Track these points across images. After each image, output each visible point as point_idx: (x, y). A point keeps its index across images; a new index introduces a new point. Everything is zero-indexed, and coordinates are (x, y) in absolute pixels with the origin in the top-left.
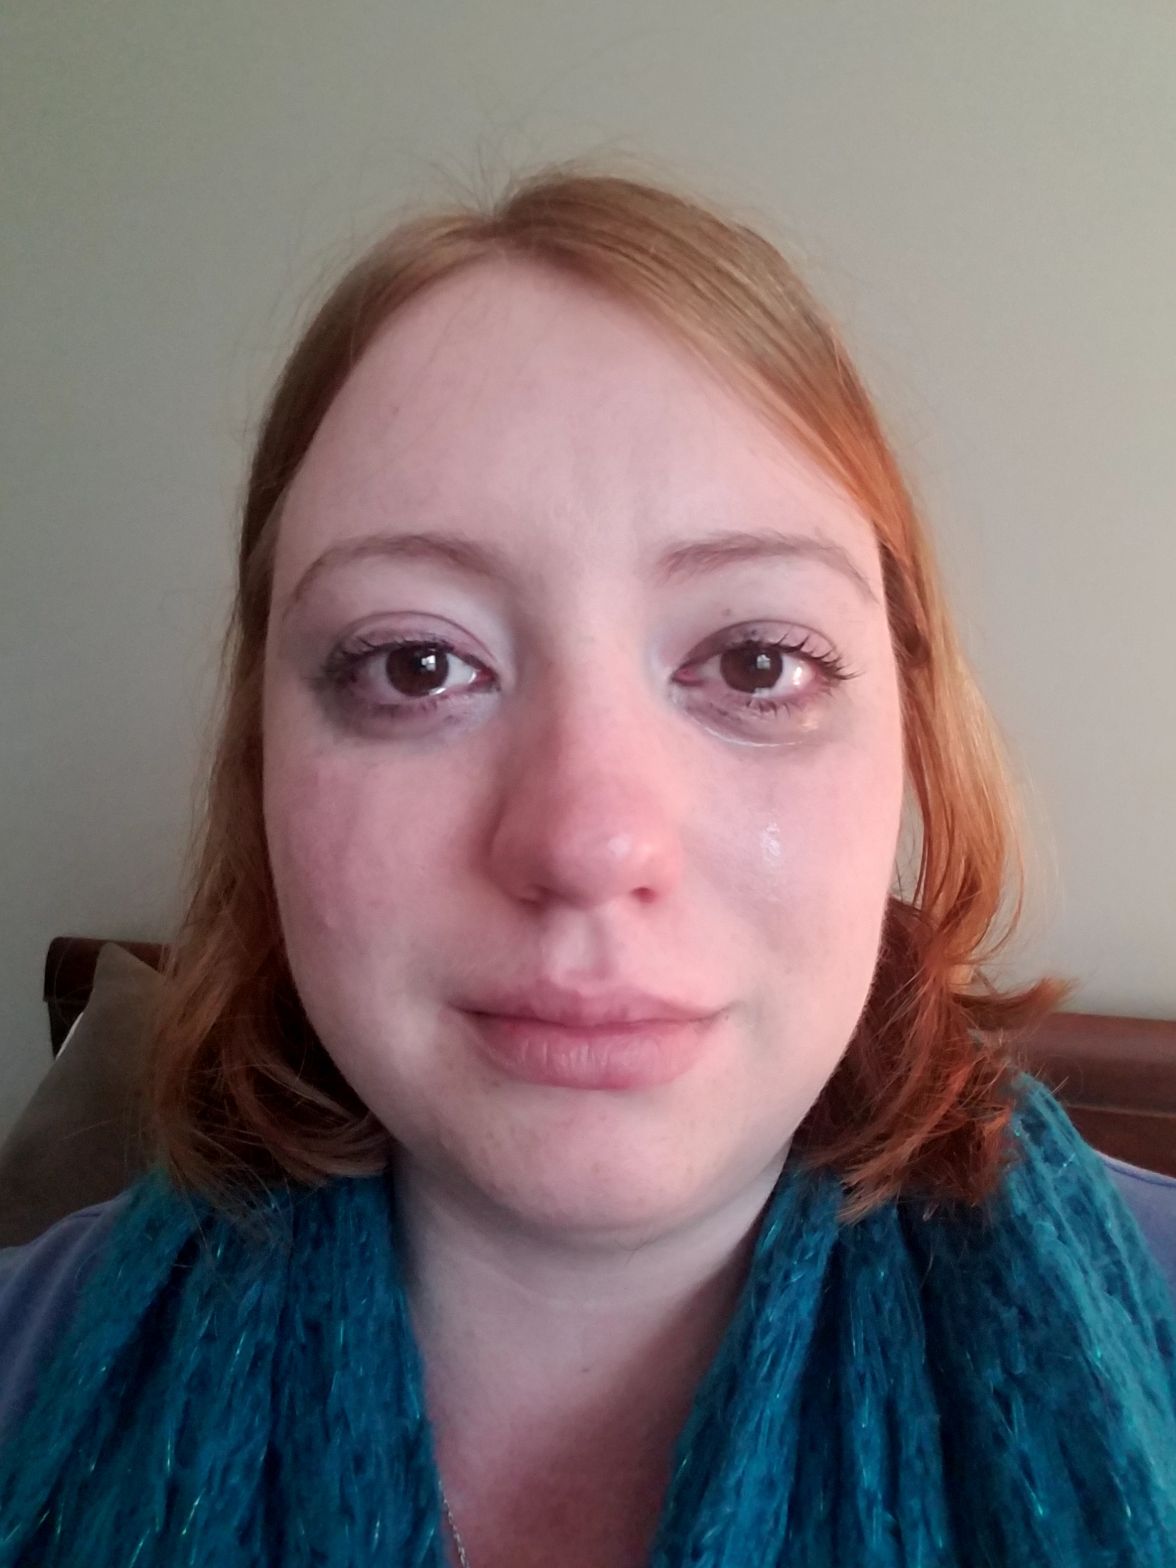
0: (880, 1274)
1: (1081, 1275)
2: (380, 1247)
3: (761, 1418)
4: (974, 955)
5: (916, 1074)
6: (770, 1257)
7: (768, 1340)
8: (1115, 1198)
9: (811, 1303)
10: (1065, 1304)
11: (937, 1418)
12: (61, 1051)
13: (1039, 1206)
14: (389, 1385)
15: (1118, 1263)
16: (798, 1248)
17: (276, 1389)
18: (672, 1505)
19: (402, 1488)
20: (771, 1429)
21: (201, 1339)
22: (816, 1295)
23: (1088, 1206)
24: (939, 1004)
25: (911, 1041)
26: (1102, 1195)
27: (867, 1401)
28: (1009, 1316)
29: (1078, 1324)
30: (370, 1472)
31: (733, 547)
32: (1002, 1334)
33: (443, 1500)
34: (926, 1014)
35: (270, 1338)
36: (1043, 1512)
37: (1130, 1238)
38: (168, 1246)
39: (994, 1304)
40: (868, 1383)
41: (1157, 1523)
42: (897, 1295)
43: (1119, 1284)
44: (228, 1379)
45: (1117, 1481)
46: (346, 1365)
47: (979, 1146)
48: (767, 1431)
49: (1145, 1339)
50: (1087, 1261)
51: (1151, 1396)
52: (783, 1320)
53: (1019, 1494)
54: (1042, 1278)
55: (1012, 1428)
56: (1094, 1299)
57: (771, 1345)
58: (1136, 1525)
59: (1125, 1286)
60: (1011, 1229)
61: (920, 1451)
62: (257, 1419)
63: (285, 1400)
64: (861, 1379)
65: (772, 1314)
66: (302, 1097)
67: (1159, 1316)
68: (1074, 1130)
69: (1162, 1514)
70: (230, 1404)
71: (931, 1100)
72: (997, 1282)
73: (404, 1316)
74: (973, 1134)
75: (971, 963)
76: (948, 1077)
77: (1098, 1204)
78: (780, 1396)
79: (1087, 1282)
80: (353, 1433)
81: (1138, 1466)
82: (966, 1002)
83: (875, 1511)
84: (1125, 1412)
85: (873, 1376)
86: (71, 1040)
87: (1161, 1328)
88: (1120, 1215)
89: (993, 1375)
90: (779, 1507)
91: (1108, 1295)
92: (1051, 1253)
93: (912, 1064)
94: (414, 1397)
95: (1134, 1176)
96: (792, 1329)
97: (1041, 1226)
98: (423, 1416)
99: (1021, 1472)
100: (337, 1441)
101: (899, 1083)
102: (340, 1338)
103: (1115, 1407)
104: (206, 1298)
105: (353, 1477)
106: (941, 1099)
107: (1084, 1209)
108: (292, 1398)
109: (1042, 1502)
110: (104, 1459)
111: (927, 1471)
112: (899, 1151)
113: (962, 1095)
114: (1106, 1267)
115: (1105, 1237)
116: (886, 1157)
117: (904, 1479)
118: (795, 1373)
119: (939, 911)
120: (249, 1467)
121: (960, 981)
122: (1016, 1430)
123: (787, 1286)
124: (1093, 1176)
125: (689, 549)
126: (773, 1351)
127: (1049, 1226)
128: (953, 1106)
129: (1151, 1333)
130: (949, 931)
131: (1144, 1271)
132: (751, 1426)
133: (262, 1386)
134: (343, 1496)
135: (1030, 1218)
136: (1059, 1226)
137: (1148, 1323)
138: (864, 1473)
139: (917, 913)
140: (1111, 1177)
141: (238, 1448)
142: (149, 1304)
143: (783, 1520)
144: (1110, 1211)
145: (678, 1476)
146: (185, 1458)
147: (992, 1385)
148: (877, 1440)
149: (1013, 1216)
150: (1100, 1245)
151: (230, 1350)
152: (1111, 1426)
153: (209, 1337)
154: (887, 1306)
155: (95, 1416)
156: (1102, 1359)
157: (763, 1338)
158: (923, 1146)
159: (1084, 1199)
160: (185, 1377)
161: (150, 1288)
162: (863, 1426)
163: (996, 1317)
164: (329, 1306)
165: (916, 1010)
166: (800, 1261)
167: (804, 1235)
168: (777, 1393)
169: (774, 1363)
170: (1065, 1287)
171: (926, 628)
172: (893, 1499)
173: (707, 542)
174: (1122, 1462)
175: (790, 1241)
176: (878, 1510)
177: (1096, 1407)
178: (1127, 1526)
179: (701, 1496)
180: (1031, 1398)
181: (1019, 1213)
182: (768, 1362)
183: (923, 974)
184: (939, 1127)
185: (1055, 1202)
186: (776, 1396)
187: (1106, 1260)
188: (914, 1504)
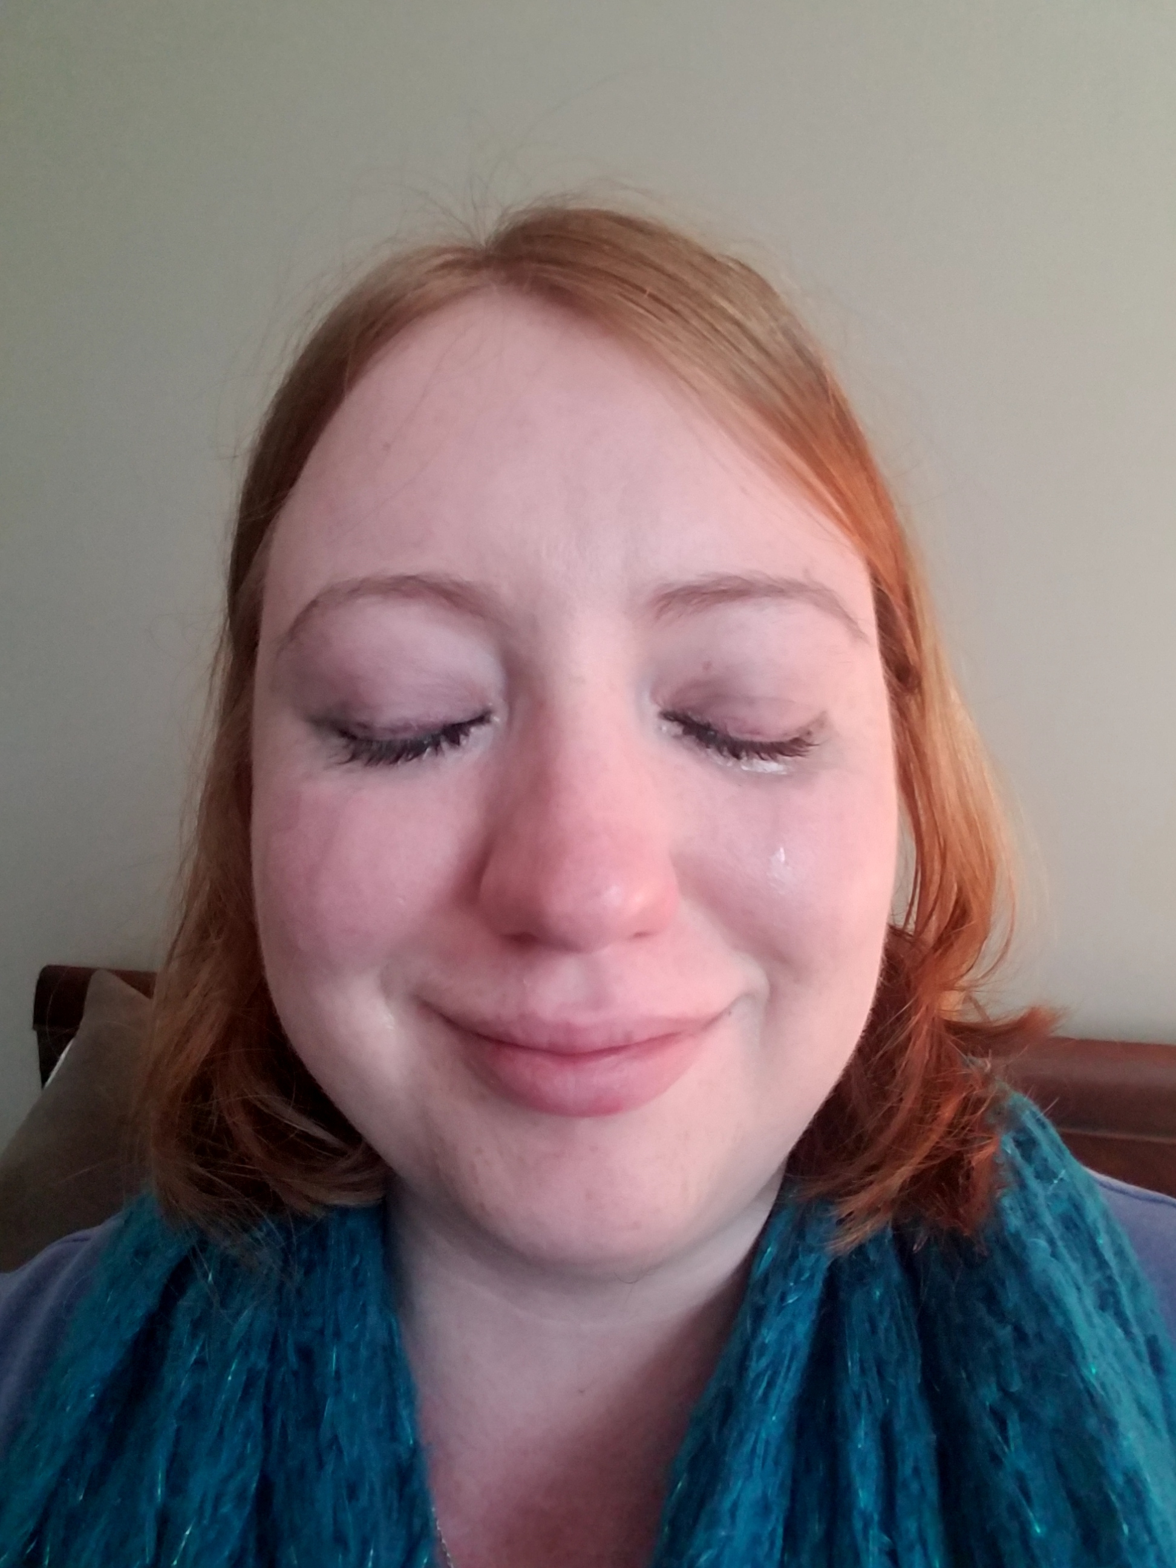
0: (875, 1293)
1: (1074, 1290)
2: (372, 1271)
3: (756, 1442)
4: (963, 982)
5: (907, 1104)
6: (766, 1278)
7: (764, 1362)
8: (1106, 1215)
9: (808, 1324)
10: (1060, 1321)
11: (934, 1437)
12: (50, 1080)
13: (1033, 1224)
14: (381, 1410)
15: (1110, 1279)
16: (793, 1270)
17: (267, 1414)
18: (666, 1529)
19: (395, 1515)
20: (766, 1452)
21: (192, 1365)
22: (813, 1316)
23: (1079, 1222)
24: (931, 1034)
25: (903, 1071)
26: (1092, 1212)
27: (863, 1422)
28: (1005, 1333)
29: (1073, 1342)
30: (364, 1499)
31: (723, 588)
32: (997, 1351)
33: (436, 1528)
34: (918, 1043)
35: (262, 1364)
36: (1041, 1530)
37: (1120, 1253)
38: (158, 1270)
39: (989, 1321)
40: (864, 1402)
41: (1154, 1541)
42: (893, 1314)
43: (1111, 1300)
44: (220, 1406)
45: (1113, 1498)
46: (338, 1392)
47: (968, 1176)
48: (762, 1453)
49: (1137, 1354)
50: (1080, 1280)
51: (1145, 1413)
52: (780, 1343)
53: (1015, 1512)
54: (1036, 1295)
55: (1009, 1447)
56: (1088, 1316)
57: (767, 1366)
58: (1133, 1541)
59: (1117, 1302)
60: (1005, 1248)
61: (916, 1471)
62: (249, 1446)
63: (277, 1430)
64: (857, 1397)
65: (768, 1336)
66: (295, 1128)
67: (1150, 1332)
68: (1064, 1147)
69: (1158, 1531)
70: (221, 1432)
71: (921, 1131)
72: (992, 1299)
73: (397, 1341)
74: (962, 1163)
75: (962, 989)
76: (938, 1107)
77: (1089, 1220)
78: (777, 1418)
79: (1080, 1299)
80: (346, 1460)
81: (1134, 1483)
82: (957, 1029)
83: (871, 1532)
84: (1121, 1428)
85: (869, 1396)
86: (60, 1069)
87: (1152, 1343)
88: (1111, 1232)
89: (989, 1394)
90: (774, 1530)
91: (1101, 1312)
92: (1044, 1271)
93: (903, 1095)
94: (407, 1424)
95: (1122, 1192)
96: (788, 1350)
97: (1036, 1244)
98: (416, 1442)
99: (1017, 1490)
100: (329, 1468)
101: (890, 1113)
102: (332, 1363)
103: (1111, 1424)
104: (197, 1325)
105: (347, 1503)
106: (931, 1130)
107: (1076, 1226)
108: (284, 1425)
109: (1040, 1522)
110: (94, 1488)
111: (923, 1490)
112: (888, 1182)
113: (951, 1125)
114: (1098, 1283)
115: (1096, 1252)
116: (875, 1189)
117: (901, 1500)
118: (792, 1395)
119: (931, 935)
120: (241, 1496)
121: (949, 1008)
122: (1013, 1448)
123: (784, 1307)
124: (1084, 1193)
125: (679, 590)
126: (769, 1373)
127: (1043, 1243)
128: (942, 1138)
129: (1143, 1349)
130: (941, 954)
131: (1135, 1287)
132: (746, 1449)
133: (254, 1413)
134: (335, 1521)
135: (1024, 1236)
136: (1051, 1242)
137: (1141, 1340)
138: (861, 1493)
139: (908, 938)
140: (1102, 1195)
141: (230, 1476)
142: (138, 1329)
143: (779, 1542)
144: (1101, 1225)
145: (674, 1497)
146: (175, 1488)
147: (988, 1404)
148: (873, 1460)
149: (1006, 1234)
150: (1093, 1262)
151: (221, 1377)
152: (1106, 1444)
153: (200, 1363)
154: (883, 1324)
155: (83, 1444)
156: (1097, 1376)
157: (758, 1360)
158: (913, 1177)
159: (1075, 1215)
160: (176, 1403)
161: (140, 1313)
162: (860, 1446)
163: (989, 1334)
164: (321, 1332)
165: (909, 1038)
166: (795, 1283)
167: (800, 1256)
168: (773, 1414)
169: (771, 1385)
170: (1058, 1302)
171: (916, 658)
172: (889, 1522)
173: (696, 584)
174: (1119, 1479)
175: (786, 1264)
176: (874, 1531)
177: (1092, 1423)
178: (1124, 1543)
179: (696, 1519)
180: (1027, 1415)
181: (1013, 1230)
182: (764, 1384)
183: (916, 1001)
184: (929, 1157)
185: (1048, 1219)
186: (771, 1418)
187: (1097, 1276)
188: (910, 1526)
